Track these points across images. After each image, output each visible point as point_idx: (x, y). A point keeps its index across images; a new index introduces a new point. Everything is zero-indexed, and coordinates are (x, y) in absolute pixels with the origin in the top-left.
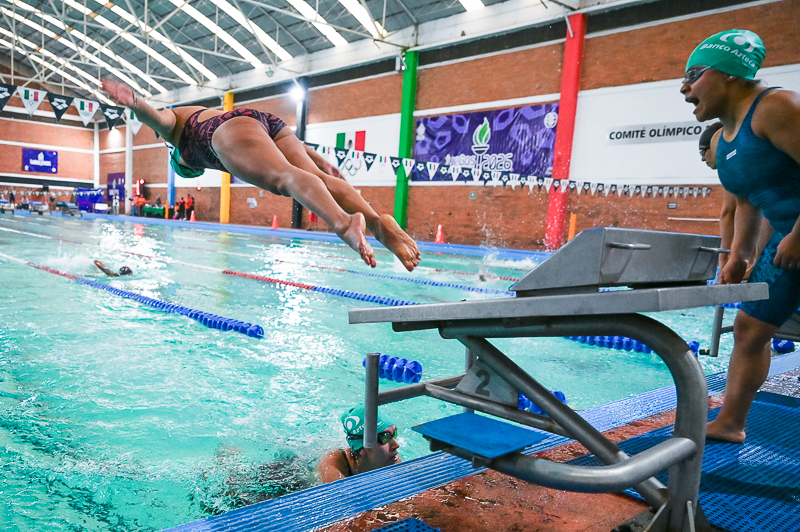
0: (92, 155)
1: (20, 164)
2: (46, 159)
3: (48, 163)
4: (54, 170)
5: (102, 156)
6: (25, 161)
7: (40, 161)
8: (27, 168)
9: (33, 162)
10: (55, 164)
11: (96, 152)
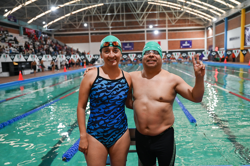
0: (204, 40)
1: (179, 46)
2: (188, 43)
3: (189, 45)
4: (190, 47)
5: (208, 39)
6: (181, 45)
7: (186, 44)
8: (182, 47)
9: (184, 45)
10: (191, 44)
11: (205, 38)
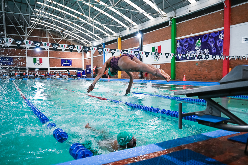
1: (60, 64)
2: (68, 62)
4: (70, 65)
5: (85, 60)
8: (62, 65)
9: (64, 63)
10: (71, 63)
11: (83, 59)
